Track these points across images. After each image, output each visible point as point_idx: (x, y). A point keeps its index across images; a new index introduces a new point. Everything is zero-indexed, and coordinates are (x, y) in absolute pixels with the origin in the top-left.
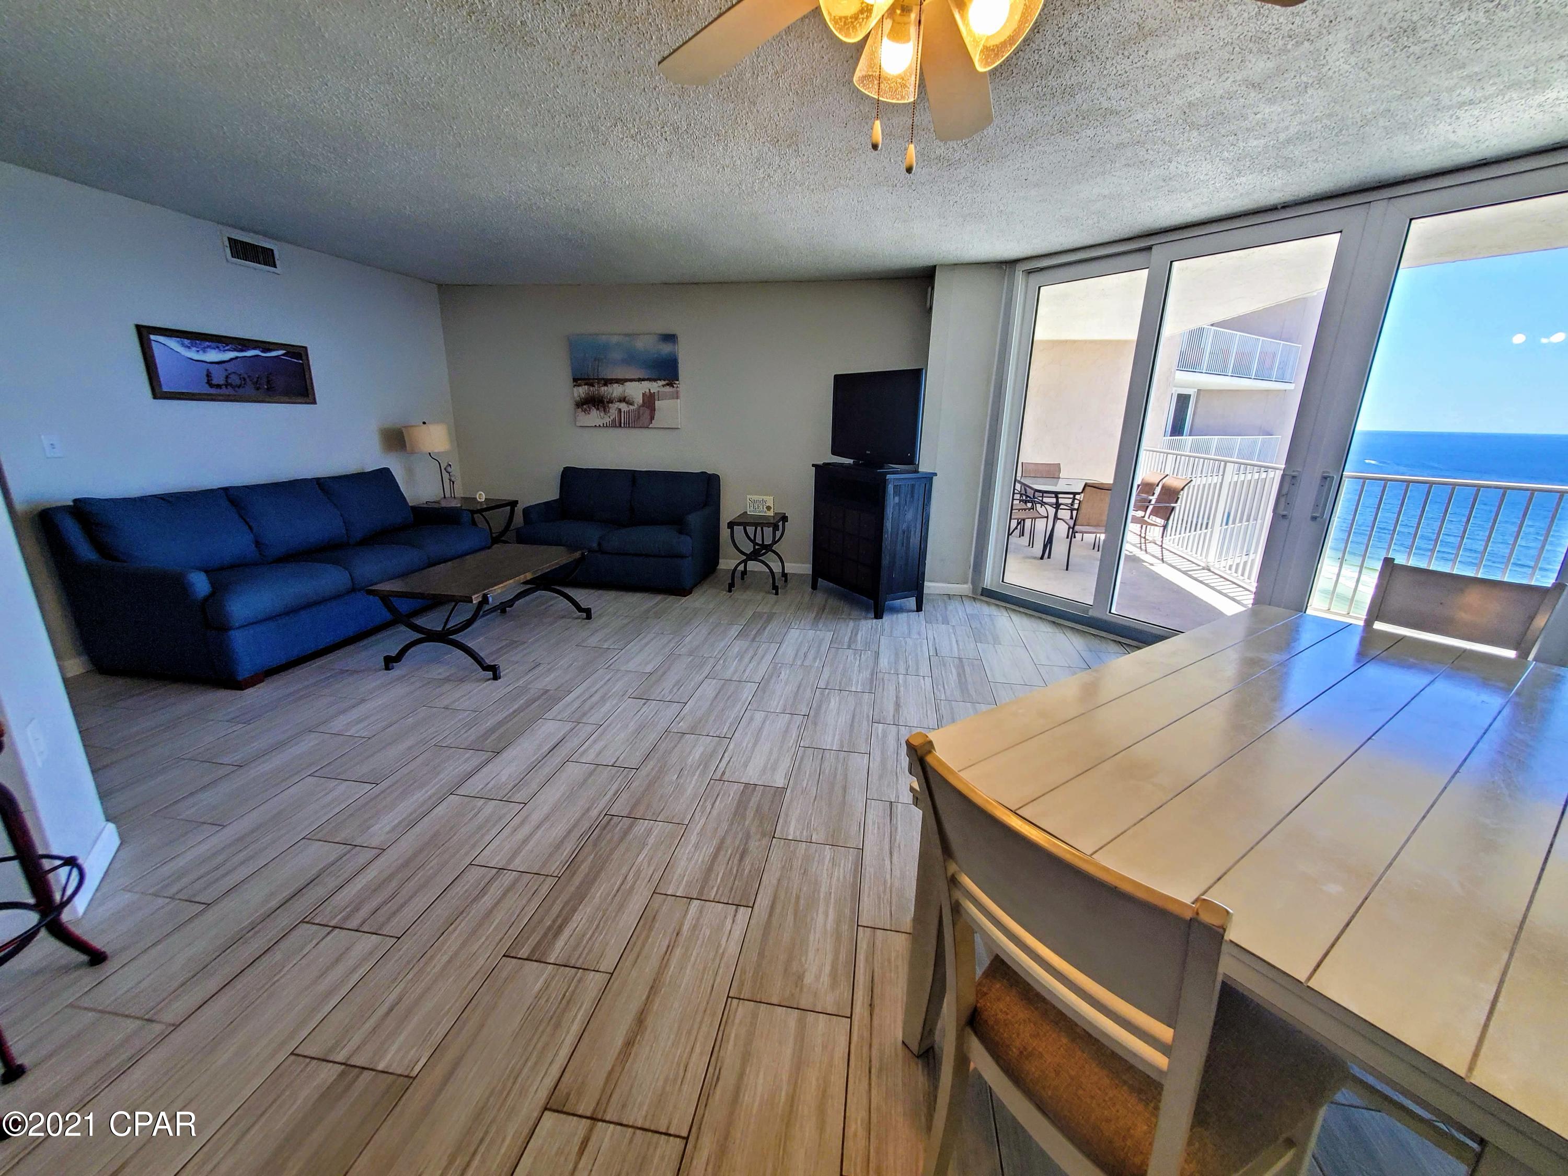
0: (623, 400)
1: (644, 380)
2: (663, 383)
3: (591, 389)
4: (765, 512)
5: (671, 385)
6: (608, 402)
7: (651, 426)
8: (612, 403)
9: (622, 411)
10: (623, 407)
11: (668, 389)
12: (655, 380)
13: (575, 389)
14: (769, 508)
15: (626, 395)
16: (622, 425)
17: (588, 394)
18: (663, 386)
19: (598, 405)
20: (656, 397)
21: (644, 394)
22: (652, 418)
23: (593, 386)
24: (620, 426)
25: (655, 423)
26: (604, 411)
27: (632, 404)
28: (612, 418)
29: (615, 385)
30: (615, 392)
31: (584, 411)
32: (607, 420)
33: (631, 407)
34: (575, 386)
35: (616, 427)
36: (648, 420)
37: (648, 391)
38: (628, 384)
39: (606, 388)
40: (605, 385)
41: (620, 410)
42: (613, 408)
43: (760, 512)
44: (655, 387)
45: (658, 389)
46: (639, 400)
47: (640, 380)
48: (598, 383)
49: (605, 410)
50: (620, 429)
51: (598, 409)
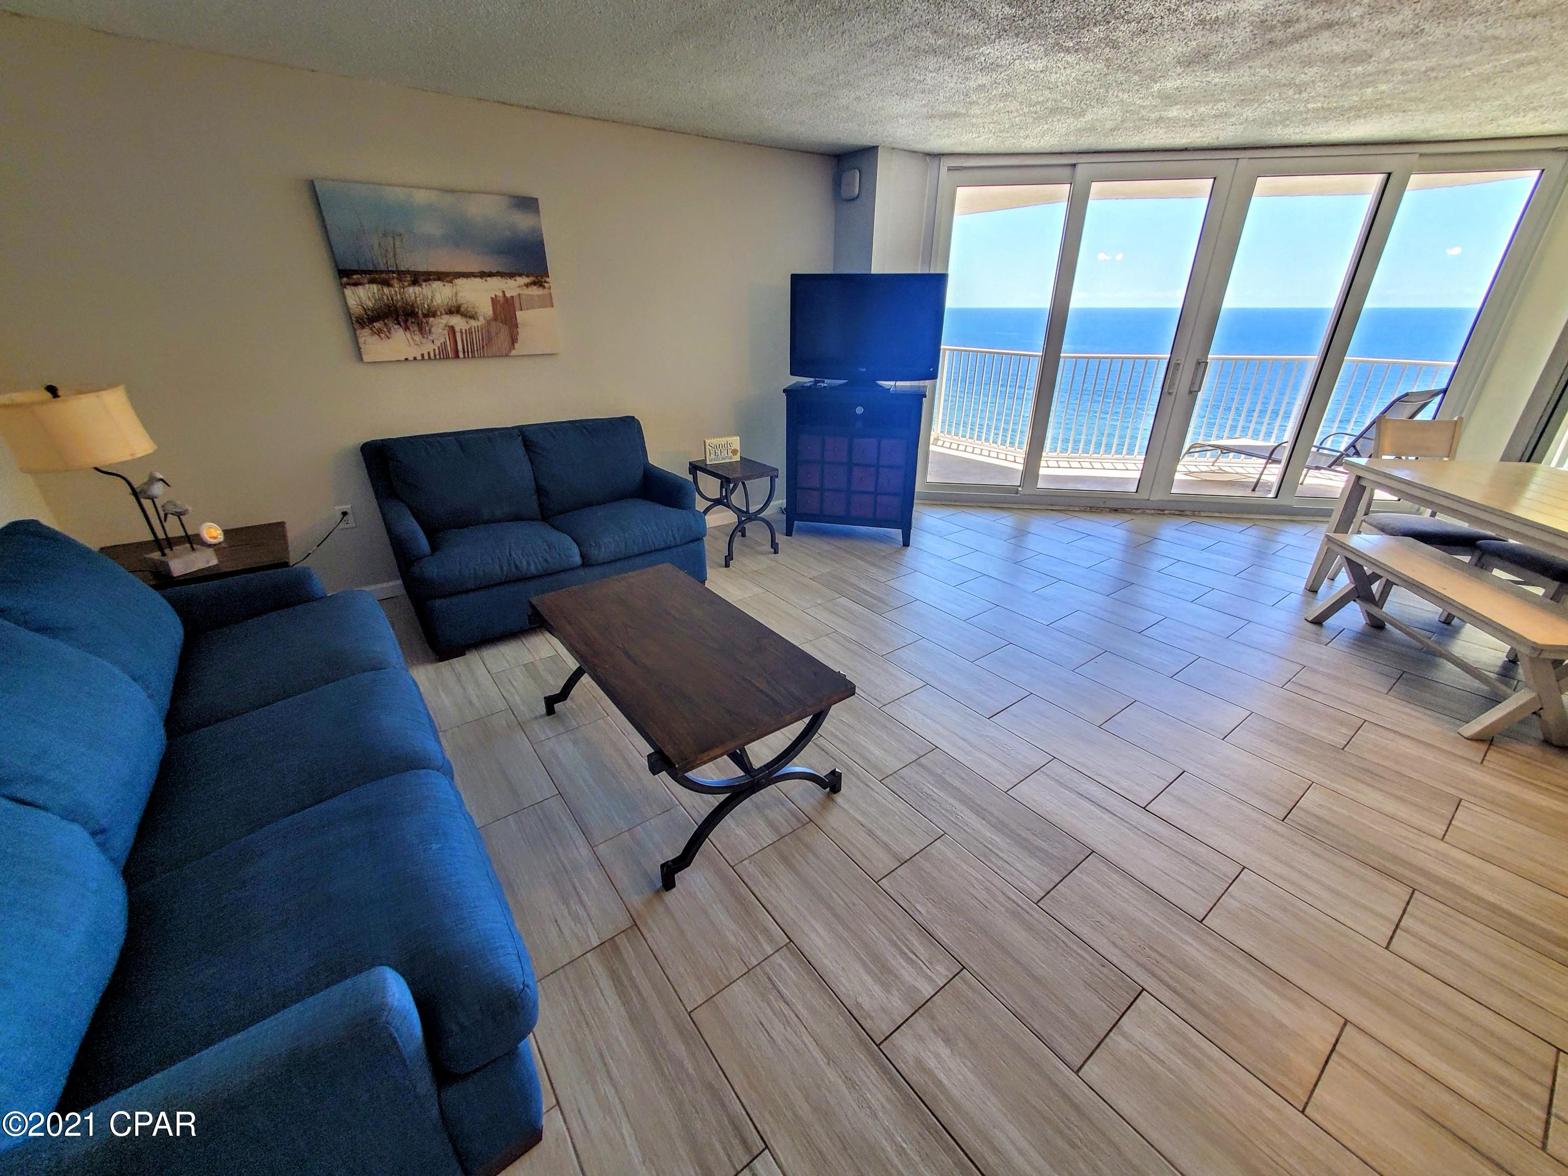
0: (455, 310)
1: (491, 275)
2: (525, 280)
3: (386, 290)
4: (731, 458)
5: (539, 283)
6: (426, 316)
7: (513, 353)
8: (434, 315)
9: (457, 329)
10: (458, 322)
11: (535, 291)
12: (511, 275)
13: (348, 292)
14: (735, 452)
15: (461, 301)
16: (461, 355)
17: (381, 299)
18: (527, 285)
19: (406, 321)
20: (517, 305)
21: (494, 301)
22: (514, 340)
23: (392, 286)
24: (457, 356)
25: (519, 349)
26: (421, 330)
27: (473, 317)
28: (438, 343)
29: (437, 285)
30: (438, 296)
31: (379, 332)
32: (428, 347)
33: (473, 323)
34: (344, 286)
35: (448, 358)
36: (506, 344)
37: (501, 294)
38: (460, 282)
39: (417, 289)
40: (415, 282)
41: (452, 329)
42: (439, 325)
43: (724, 459)
44: (513, 287)
45: (518, 291)
46: (486, 309)
47: (483, 275)
48: (400, 280)
49: (423, 330)
50: (456, 362)
51: (407, 328)
